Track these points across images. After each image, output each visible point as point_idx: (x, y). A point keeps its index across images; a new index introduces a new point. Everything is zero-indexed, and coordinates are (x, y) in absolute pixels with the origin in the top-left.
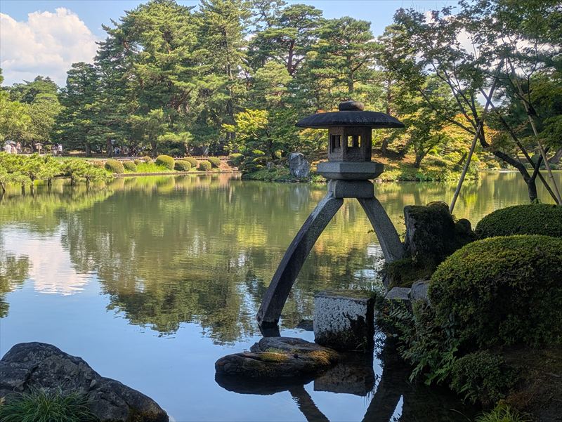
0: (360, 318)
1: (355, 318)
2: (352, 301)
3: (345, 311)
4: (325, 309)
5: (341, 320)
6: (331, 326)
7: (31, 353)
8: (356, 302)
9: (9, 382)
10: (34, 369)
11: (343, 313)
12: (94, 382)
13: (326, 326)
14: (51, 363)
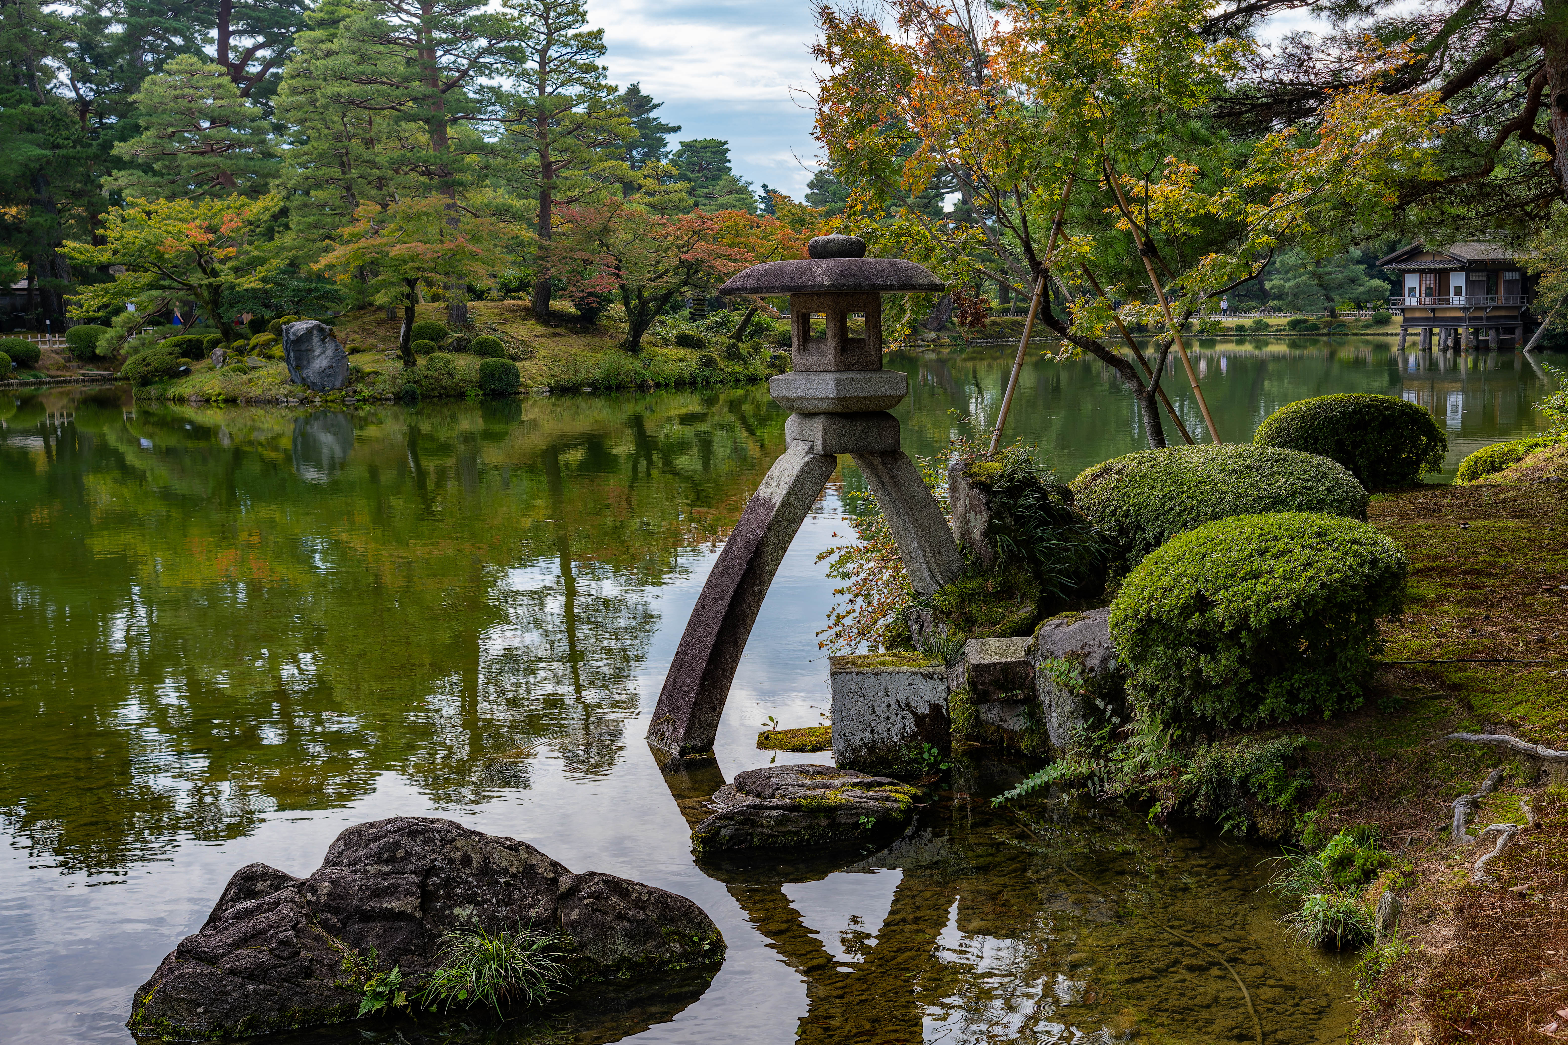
0: (935, 708)
1: (925, 710)
2: (914, 674)
3: (902, 699)
4: (856, 698)
5: (893, 718)
6: (872, 731)
7: (406, 840)
8: (924, 675)
9: (386, 905)
10: (430, 871)
11: (898, 702)
12: (565, 882)
13: (860, 735)
14: (459, 855)
